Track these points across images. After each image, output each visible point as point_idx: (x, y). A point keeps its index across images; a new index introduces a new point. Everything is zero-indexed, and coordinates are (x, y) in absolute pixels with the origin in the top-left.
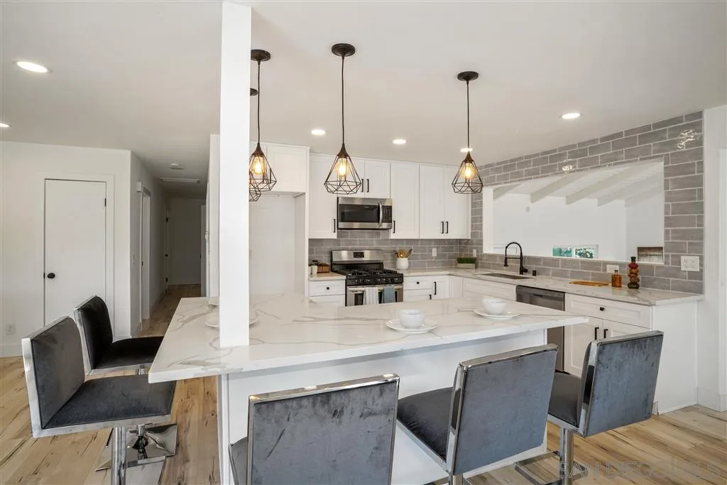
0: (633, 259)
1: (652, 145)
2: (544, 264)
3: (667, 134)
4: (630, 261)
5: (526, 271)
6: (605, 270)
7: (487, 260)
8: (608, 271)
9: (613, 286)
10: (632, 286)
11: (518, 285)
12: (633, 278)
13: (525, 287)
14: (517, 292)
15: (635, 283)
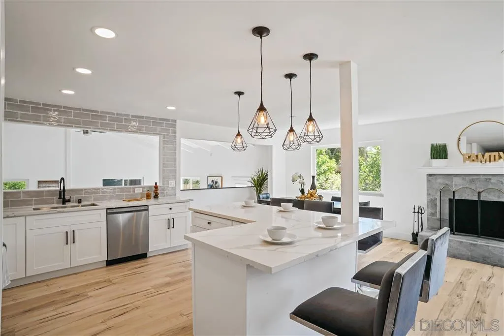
0: (156, 183)
1: (159, 128)
3: (164, 125)
4: (155, 185)
5: (69, 201)
6: (134, 191)
8: (136, 192)
9: (147, 199)
10: (156, 197)
11: (107, 209)
12: (156, 193)
13: (116, 208)
14: (107, 214)
15: (157, 196)
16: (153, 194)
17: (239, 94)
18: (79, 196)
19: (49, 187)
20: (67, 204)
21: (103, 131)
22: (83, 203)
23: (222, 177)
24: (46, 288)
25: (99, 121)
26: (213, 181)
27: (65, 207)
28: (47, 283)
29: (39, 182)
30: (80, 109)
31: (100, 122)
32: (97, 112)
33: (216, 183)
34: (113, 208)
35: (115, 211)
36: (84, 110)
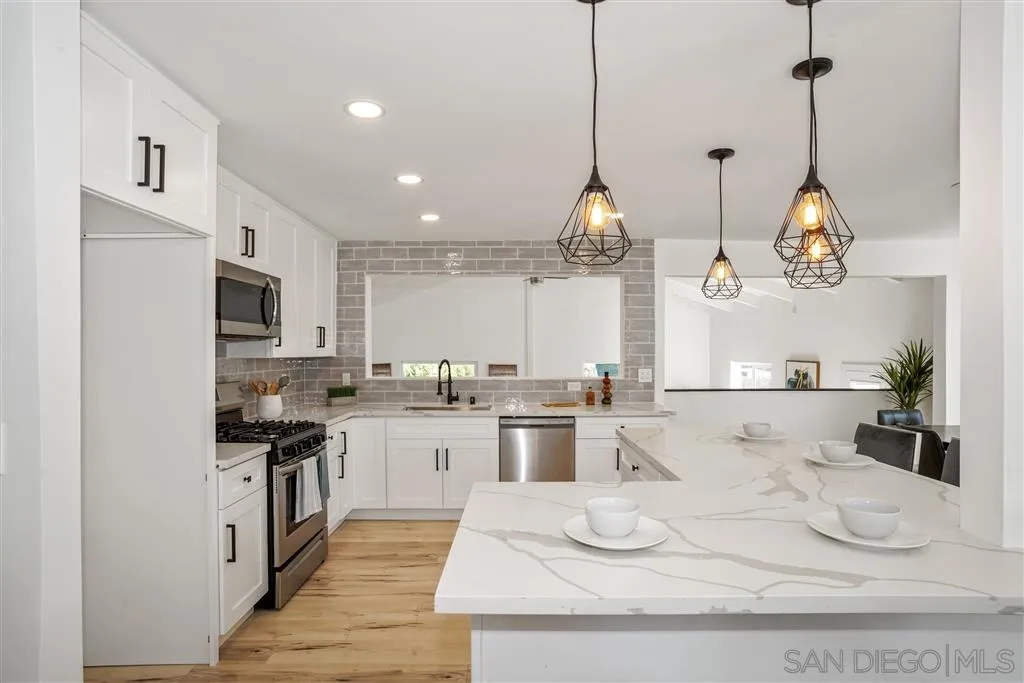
0: (607, 373)
2: (483, 387)
5: (457, 399)
6: (566, 388)
7: (374, 389)
8: (569, 389)
9: (588, 404)
10: (607, 401)
11: (501, 417)
12: (605, 393)
13: (517, 417)
14: (501, 426)
15: (609, 399)
16: (599, 396)
17: (720, 154)
18: (473, 393)
19: (502, 374)
20: (455, 405)
21: (566, 275)
22: (477, 405)
23: (818, 364)
24: (404, 531)
25: (504, 259)
26: (797, 372)
27: (452, 409)
28: (410, 525)
29: (491, 367)
30: (473, 243)
31: (507, 261)
32: (501, 243)
33: (805, 376)
34: (511, 417)
35: (513, 422)
36: (480, 243)
